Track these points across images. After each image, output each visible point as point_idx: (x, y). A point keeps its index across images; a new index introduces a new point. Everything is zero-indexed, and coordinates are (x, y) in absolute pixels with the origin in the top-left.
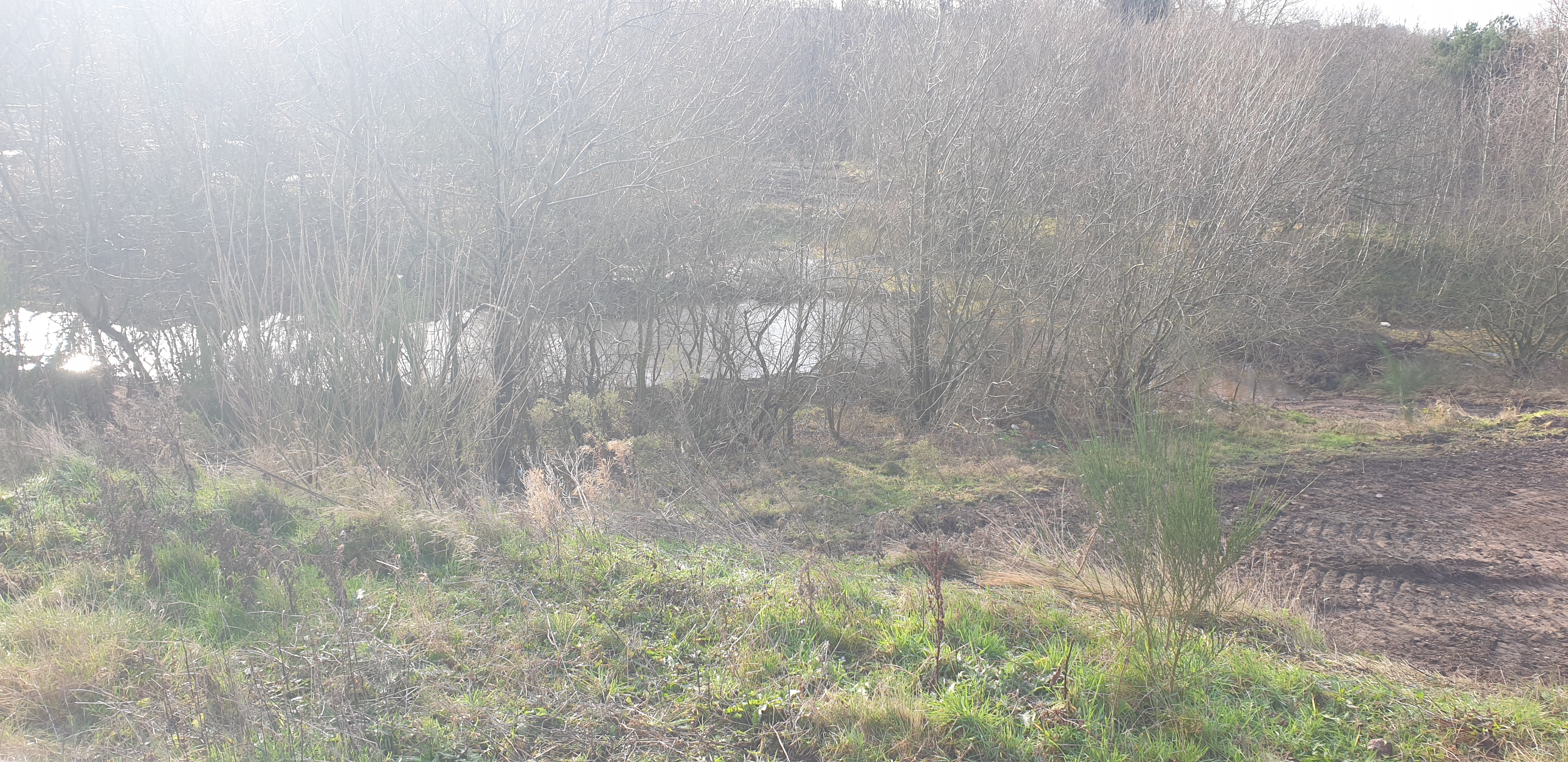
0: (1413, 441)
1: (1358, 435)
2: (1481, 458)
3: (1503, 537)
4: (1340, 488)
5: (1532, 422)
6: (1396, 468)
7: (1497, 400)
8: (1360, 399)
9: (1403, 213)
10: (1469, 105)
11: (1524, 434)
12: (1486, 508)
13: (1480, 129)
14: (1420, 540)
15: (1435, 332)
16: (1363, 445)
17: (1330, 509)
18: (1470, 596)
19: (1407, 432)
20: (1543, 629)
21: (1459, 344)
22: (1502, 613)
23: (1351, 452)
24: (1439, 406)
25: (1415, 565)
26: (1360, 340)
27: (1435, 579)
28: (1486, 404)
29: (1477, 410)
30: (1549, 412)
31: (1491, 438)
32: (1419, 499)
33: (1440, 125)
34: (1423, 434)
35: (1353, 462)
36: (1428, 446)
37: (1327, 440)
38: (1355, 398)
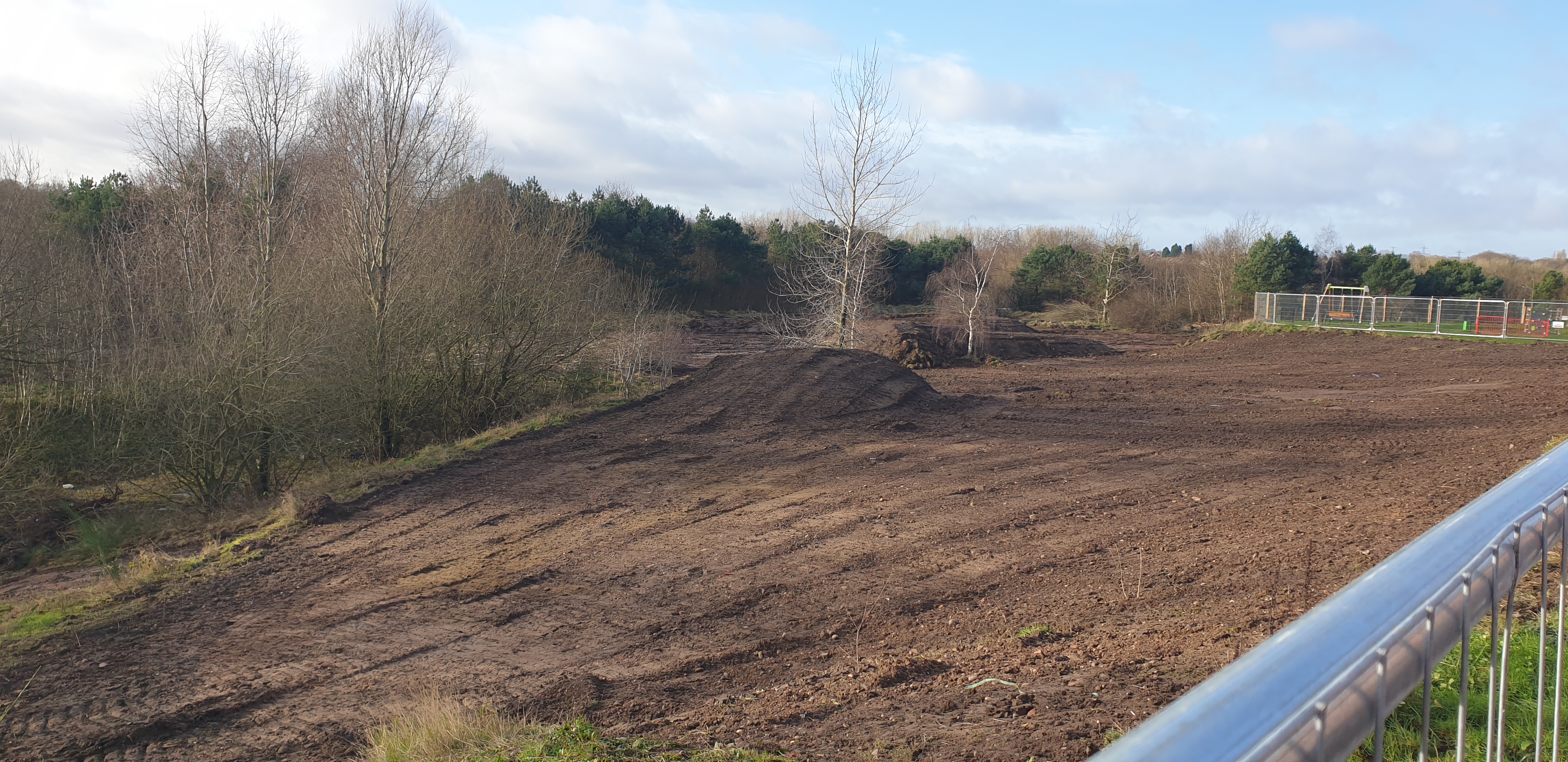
0: (126, 598)
1: (64, 608)
2: (196, 597)
3: (232, 666)
4: (58, 670)
5: (233, 550)
6: (114, 631)
7: (197, 538)
8: (59, 569)
9: (60, 369)
10: (104, 259)
11: (229, 564)
12: (211, 643)
13: (120, 281)
14: (155, 696)
15: (123, 485)
16: (73, 617)
17: (50, 696)
18: (216, 734)
19: (117, 591)
20: (286, 739)
21: (150, 491)
22: (248, 738)
23: (61, 628)
24: (144, 556)
25: (156, 723)
26: (43, 508)
27: (179, 729)
28: (189, 544)
29: (181, 551)
30: (245, 538)
31: (200, 576)
32: (145, 655)
33: (79, 280)
34: (133, 589)
35: (65, 638)
36: (142, 599)
37: (29, 623)
38: (52, 570)
